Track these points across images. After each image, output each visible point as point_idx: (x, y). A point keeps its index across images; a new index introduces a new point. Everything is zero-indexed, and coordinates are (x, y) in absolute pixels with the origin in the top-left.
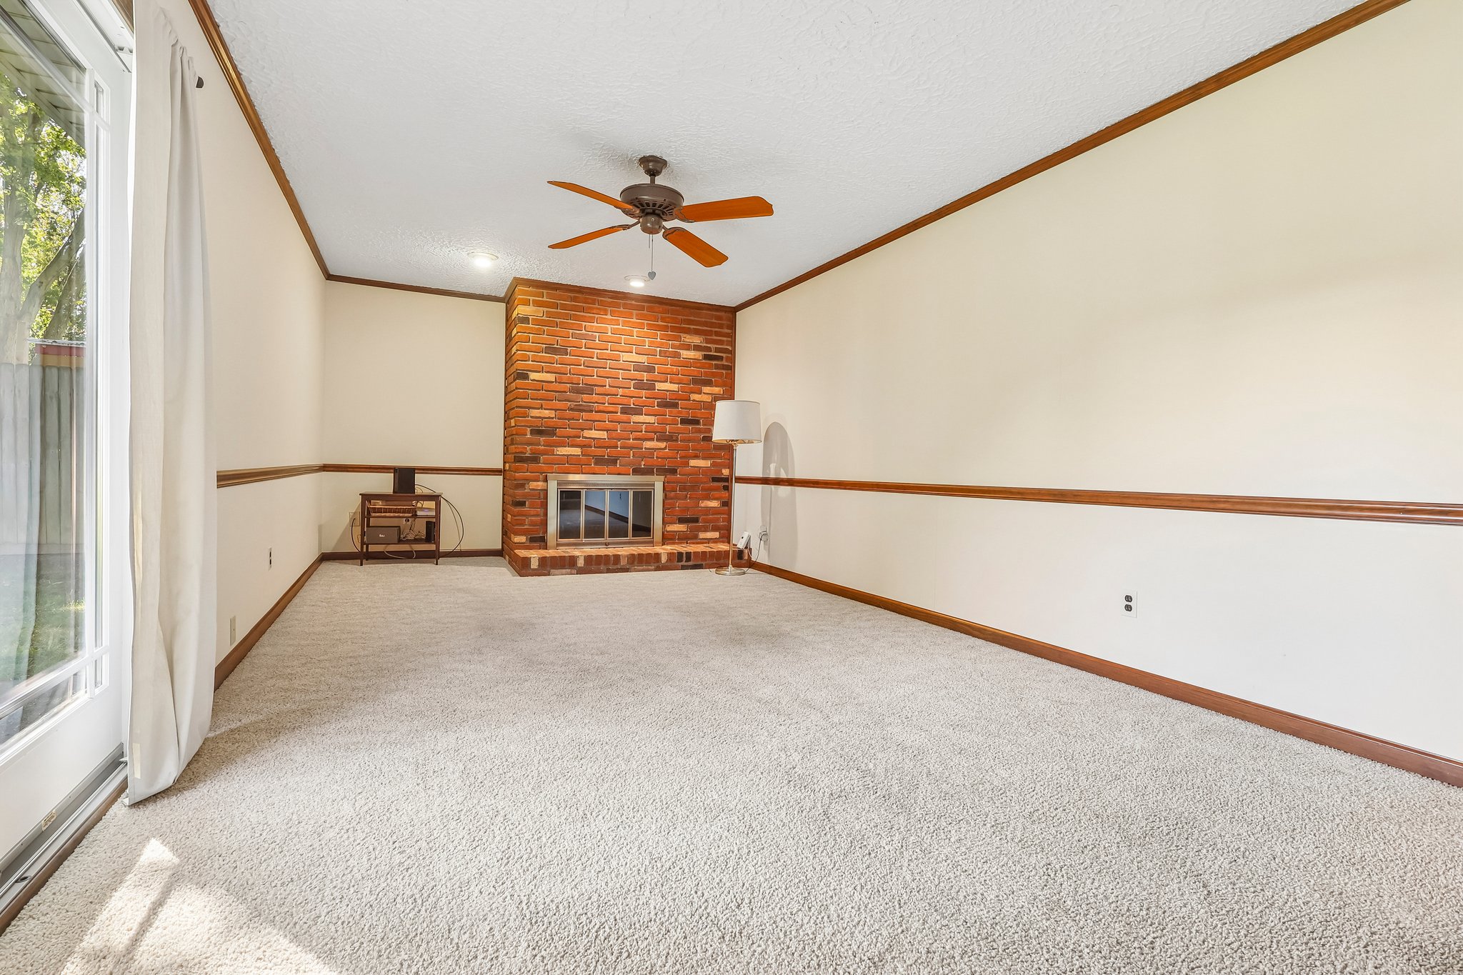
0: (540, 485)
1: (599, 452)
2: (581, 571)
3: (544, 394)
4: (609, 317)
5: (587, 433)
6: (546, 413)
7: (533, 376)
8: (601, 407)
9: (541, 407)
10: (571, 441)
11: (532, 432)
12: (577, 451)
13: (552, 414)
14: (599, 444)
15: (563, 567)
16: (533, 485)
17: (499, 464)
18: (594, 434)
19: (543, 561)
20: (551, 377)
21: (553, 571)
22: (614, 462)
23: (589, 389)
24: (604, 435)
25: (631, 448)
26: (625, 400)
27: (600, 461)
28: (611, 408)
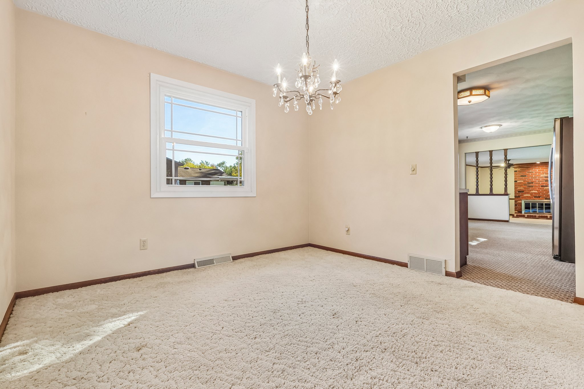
0: (520, 202)
1: (535, 195)
2: (526, 218)
3: (520, 185)
4: (537, 168)
5: (532, 191)
6: (521, 188)
7: (518, 181)
8: (535, 186)
9: (520, 187)
10: (528, 193)
11: (518, 192)
12: (530, 195)
13: (523, 188)
14: (535, 193)
15: (522, 217)
16: (519, 202)
17: (514, 198)
18: (534, 191)
19: (517, 215)
20: (523, 181)
21: (520, 217)
22: (540, 197)
23: (532, 183)
24: (537, 192)
25: (544, 194)
26: (542, 184)
27: (535, 197)
28: (538, 186)
